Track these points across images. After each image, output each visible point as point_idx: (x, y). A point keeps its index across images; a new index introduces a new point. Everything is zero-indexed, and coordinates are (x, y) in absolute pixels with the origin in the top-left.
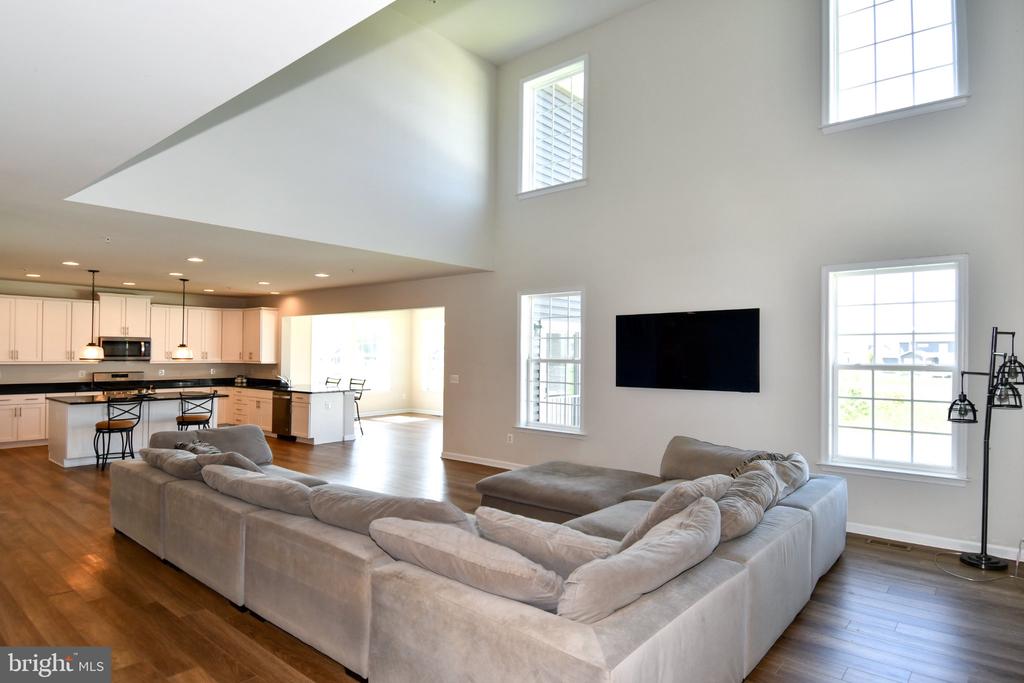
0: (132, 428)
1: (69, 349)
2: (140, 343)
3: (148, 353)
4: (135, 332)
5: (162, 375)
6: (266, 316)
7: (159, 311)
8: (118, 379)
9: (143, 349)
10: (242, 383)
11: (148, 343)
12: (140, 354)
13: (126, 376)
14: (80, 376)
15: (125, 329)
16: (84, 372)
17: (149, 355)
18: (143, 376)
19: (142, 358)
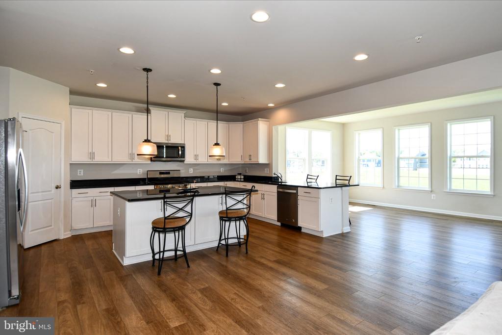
0: (185, 225)
1: (130, 152)
2: (178, 147)
3: (183, 155)
4: (175, 140)
5: (191, 172)
6: (262, 126)
7: (191, 123)
8: (163, 176)
9: (180, 153)
10: (241, 179)
11: (183, 147)
12: (178, 156)
13: (168, 173)
14: (139, 173)
15: (168, 136)
16: (141, 170)
17: (184, 157)
18: (180, 174)
19: (180, 159)
